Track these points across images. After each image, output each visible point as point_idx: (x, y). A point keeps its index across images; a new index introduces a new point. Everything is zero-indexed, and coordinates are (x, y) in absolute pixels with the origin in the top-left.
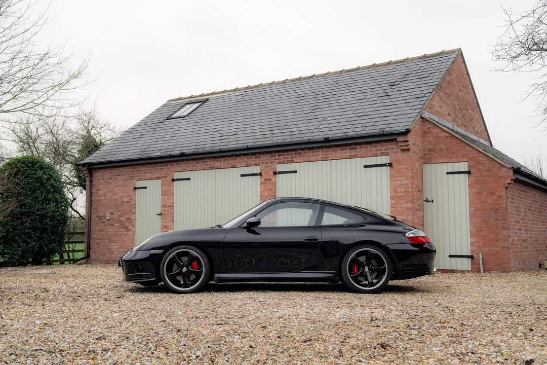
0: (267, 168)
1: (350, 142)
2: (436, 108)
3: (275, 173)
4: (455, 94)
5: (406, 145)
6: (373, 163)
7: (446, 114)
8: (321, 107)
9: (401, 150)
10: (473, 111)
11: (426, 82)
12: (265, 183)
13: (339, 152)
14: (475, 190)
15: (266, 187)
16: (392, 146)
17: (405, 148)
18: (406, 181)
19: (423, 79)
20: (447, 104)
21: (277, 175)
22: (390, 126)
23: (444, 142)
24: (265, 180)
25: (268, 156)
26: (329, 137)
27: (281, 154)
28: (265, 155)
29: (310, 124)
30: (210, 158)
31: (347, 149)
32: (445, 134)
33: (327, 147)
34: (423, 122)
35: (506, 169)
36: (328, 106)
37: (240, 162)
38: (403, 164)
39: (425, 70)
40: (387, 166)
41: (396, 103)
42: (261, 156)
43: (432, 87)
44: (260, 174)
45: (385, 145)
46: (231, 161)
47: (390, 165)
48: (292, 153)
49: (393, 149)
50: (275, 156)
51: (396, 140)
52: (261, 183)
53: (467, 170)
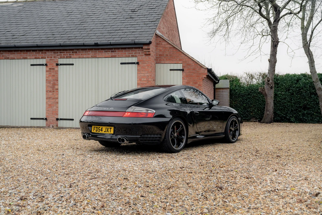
0: (51, 61)
1: (112, 47)
2: (161, 28)
3: (57, 65)
4: (169, 20)
5: (148, 52)
6: (127, 62)
7: (165, 33)
8: (87, 21)
9: (145, 54)
10: (176, 32)
11: (155, 11)
12: (50, 71)
13: (104, 53)
14: (186, 81)
15: (50, 73)
16: (139, 52)
17: (147, 53)
18: (147, 74)
19: (152, 10)
20: (166, 27)
21: (59, 66)
22: (138, 38)
23: (169, 50)
24: (50, 69)
25: (52, 53)
26: (98, 43)
27: (62, 51)
28: (50, 51)
29: (81, 33)
30: (5, 51)
31: (109, 51)
32: (169, 46)
33: (95, 49)
34: (157, 37)
35: (204, 69)
36: (91, 21)
37: (30, 55)
38: (146, 63)
39: (152, 4)
40: (136, 64)
41: (138, 23)
42: (47, 52)
43: (159, 15)
44: (46, 65)
45: (135, 50)
46: (23, 55)
47: (138, 63)
48: (70, 51)
49: (139, 53)
50: (58, 53)
51: (142, 48)
52: (47, 71)
53: (182, 68)
